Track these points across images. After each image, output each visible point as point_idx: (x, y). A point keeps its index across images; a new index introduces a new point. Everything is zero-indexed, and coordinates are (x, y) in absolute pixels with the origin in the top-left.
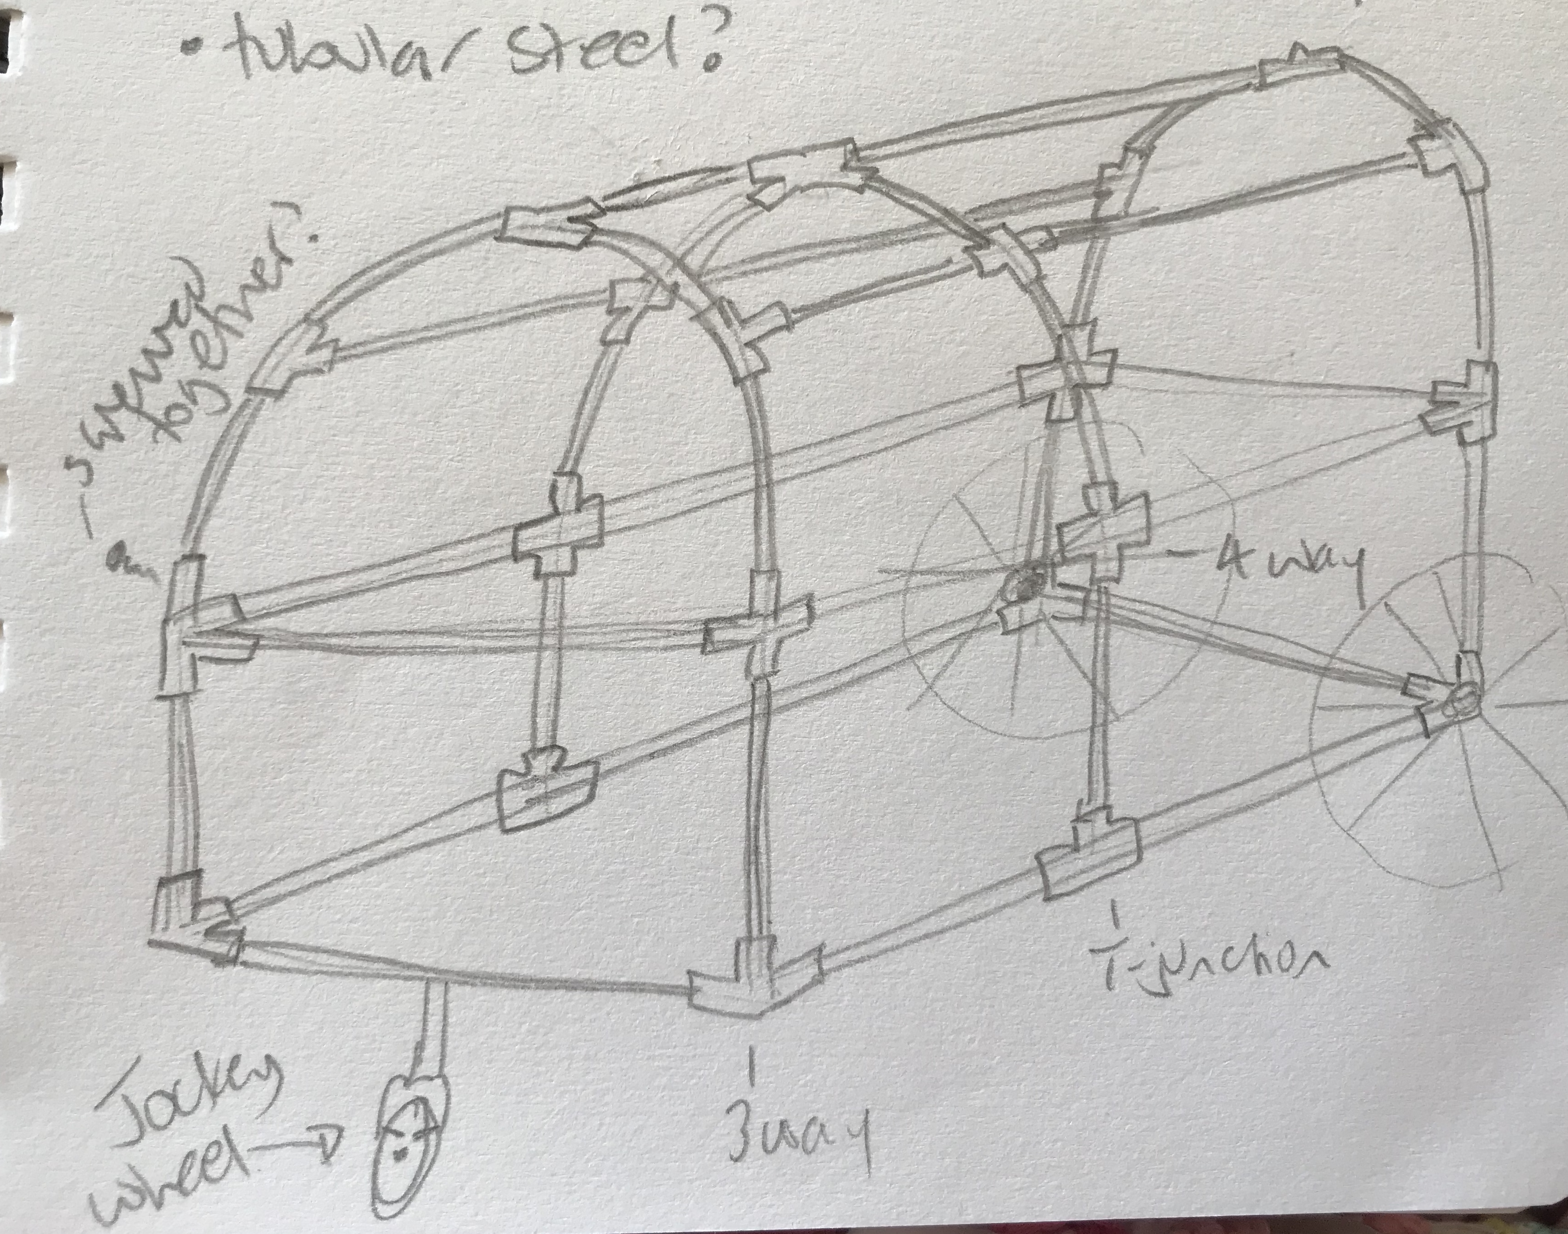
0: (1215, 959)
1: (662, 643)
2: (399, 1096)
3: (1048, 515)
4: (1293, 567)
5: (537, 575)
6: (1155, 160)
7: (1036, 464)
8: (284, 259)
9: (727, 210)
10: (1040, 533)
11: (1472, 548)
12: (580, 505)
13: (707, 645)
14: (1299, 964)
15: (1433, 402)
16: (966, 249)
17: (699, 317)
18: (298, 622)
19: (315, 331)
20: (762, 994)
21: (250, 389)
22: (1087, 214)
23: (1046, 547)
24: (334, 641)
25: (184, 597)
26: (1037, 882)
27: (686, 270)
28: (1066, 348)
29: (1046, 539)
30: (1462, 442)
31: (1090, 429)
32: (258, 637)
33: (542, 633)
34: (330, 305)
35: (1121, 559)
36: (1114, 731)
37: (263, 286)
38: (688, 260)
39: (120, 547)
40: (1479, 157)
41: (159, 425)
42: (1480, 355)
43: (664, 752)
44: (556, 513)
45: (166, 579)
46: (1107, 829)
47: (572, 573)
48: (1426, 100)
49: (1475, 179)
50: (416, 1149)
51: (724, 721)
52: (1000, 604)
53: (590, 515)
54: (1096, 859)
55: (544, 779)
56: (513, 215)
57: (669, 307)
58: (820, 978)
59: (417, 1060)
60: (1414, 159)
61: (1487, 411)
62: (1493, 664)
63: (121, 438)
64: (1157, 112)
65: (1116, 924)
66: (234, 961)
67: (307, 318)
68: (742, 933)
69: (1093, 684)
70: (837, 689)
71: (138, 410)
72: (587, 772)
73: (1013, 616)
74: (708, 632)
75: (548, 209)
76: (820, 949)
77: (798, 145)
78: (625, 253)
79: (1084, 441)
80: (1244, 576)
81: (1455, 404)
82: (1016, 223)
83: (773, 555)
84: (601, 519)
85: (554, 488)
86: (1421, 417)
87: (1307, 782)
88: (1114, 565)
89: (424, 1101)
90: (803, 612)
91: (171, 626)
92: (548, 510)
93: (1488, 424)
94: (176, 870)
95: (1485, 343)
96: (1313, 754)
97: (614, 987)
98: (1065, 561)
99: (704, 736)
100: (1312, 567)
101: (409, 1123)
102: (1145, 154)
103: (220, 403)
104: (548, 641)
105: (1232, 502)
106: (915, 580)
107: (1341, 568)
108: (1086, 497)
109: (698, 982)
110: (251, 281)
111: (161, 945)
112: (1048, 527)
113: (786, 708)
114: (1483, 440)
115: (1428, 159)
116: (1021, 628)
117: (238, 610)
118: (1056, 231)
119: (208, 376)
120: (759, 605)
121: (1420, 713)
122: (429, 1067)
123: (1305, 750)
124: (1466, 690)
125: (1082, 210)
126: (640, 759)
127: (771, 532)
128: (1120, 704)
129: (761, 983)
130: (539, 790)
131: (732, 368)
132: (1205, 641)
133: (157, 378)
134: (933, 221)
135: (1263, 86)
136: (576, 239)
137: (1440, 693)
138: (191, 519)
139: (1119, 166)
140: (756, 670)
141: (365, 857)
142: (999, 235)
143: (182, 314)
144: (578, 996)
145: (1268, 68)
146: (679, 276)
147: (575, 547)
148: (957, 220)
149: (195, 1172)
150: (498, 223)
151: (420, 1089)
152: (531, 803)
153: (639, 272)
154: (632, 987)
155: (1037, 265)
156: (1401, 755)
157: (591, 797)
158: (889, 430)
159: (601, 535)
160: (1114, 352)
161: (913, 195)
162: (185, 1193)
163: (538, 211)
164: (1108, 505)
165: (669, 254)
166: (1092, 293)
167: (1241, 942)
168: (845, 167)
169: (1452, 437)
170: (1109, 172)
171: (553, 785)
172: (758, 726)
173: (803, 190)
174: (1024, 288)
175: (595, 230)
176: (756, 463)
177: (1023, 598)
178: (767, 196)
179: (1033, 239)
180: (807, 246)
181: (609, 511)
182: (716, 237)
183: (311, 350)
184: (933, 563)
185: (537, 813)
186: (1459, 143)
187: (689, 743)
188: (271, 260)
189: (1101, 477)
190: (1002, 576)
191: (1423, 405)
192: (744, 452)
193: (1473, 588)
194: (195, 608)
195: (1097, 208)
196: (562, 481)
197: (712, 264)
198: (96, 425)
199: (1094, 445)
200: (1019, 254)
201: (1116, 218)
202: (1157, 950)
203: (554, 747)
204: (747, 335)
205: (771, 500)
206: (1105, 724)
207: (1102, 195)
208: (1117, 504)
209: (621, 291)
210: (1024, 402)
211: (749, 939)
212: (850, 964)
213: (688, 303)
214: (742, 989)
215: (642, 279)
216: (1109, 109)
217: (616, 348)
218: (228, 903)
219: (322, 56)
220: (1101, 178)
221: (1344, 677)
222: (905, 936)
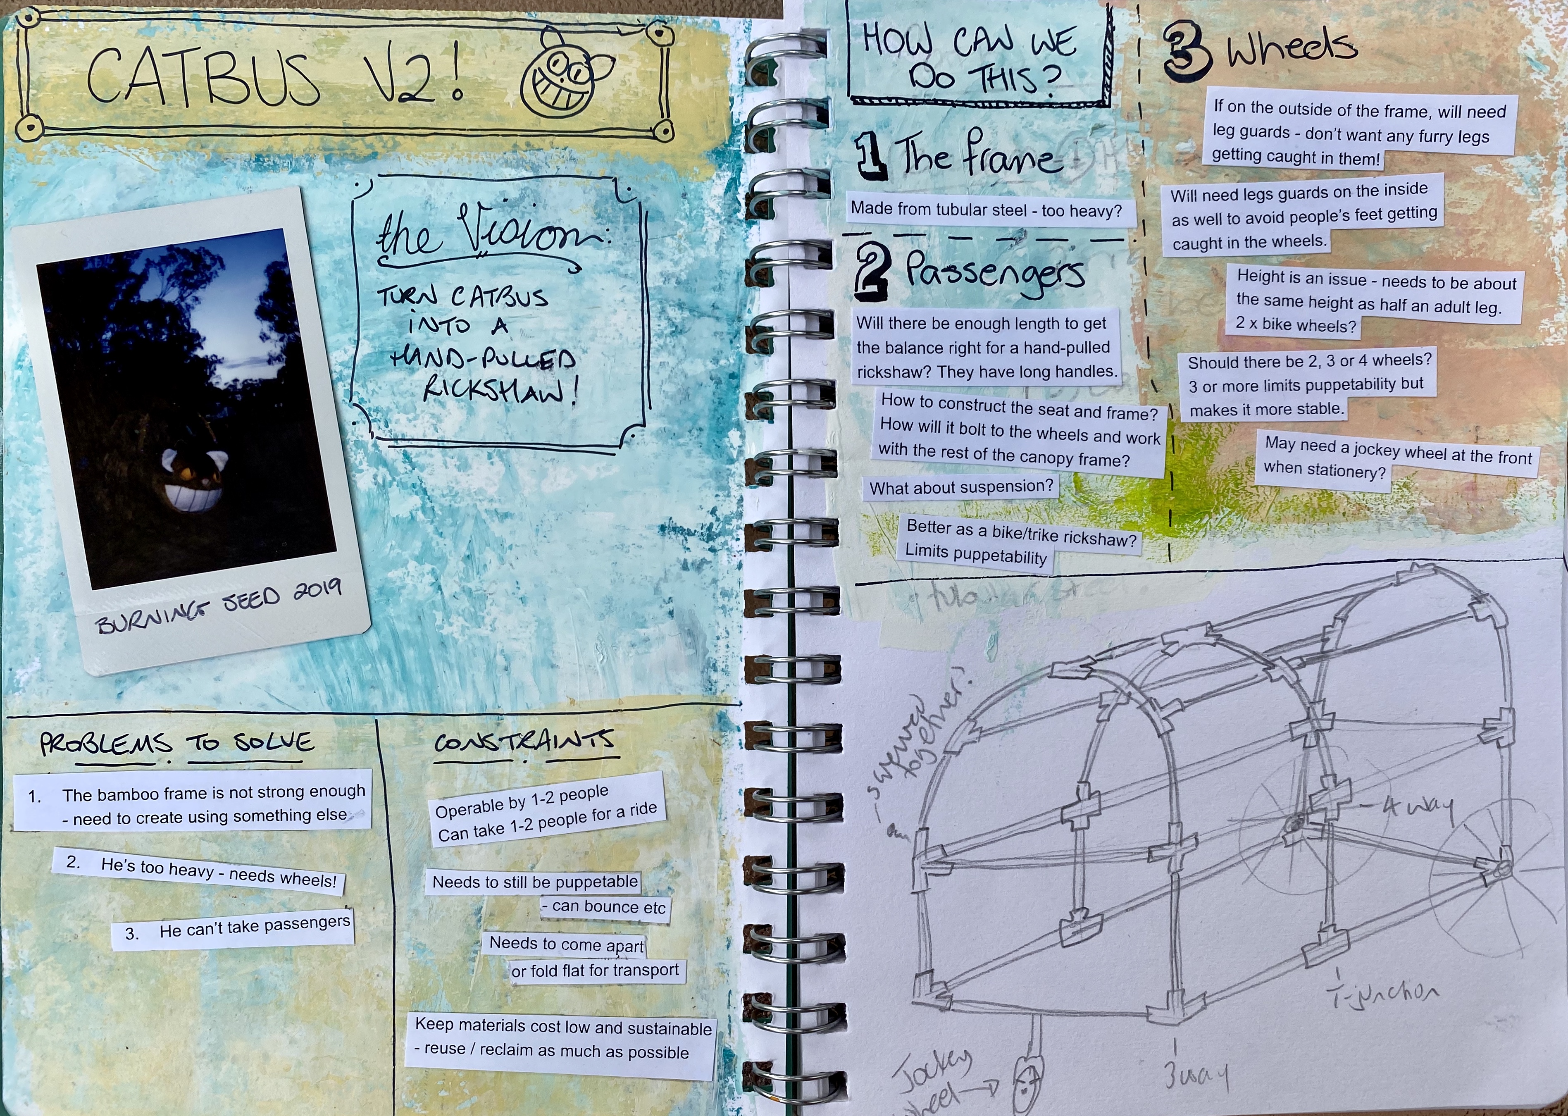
0: (1385, 994)
1: (1129, 858)
2: (1023, 1065)
3: (1305, 791)
4: (1419, 809)
5: (1072, 829)
6: (1349, 622)
7: (1299, 767)
8: (958, 692)
9: (1152, 658)
10: (1301, 799)
11: (1506, 796)
12: (1090, 796)
13: (1150, 858)
14: (1425, 994)
15: (1484, 728)
16: (1264, 670)
17: (1141, 707)
18: (970, 856)
19: (973, 724)
20: (1179, 1015)
21: (945, 752)
22: (1319, 650)
23: (1304, 806)
24: (985, 864)
25: (921, 848)
26: (1302, 960)
27: (1134, 686)
28: (1312, 713)
29: (1304, 802)
30: (1499, 747)
31: (1324, 750)
32: (953, 864)
33: (1076, 856)
34: (978, 711)
35: (1339, 810)
36: (1336, 889)
37: (950, 705)
38: (1135, 682)
39: (893, 826)
40: (1504, 611)
41: (907, 771)
42: (1507, 705)
43: (1132, 908)
44: (1080, 800)
45: (913, 840)
46: (1334, 935)
47: (1088, 828)
48: (1476, 585)
49: (1501, 621)
50: (1031, 1089)
51: (1159, 893)
52: (1283, 833)
53: (1095, 800)
54: (1329, 949)
55: (1080, 923)
56: (1056, 666)
57: (1127, 703)
58: (1204, 1008)
59: (1030, 1049)
60: (1472, 614)
61: (1510, 731)
62: (1518, 850)
63: (891, 777)
64: (1349, 600)
65: (1339, 977)
66: (949, 1009)
67: (968, 719)
68: (1170, 988)
69: (1327, 868)
70: (1210, 876)
71: (898, 764)
72: (1098, 919)
73: (1289, 838)
74: (1150, 852)
75: (1072, 662)
76: (1204, 994)
77: (1184, 627)
78: (1106, 680)
79: (1321, 756)
80: (1395, 814)
81: (1495, 728)
82: (1286, 656)
83: (1179, 815)
84: (1100, 802)
85: (1078, 789)
86: (1479, 736)
87: (1428, 910)
88: (1336, 813)
89: (1033, 1067)
90: (1193, 841)
91: (916, 861)
92: (1076, 799)
93: (1511, 737)
94: (923, 970)
95: (1509, 699)
96: (1431, 896)
97: (1113, 1014)
98: (1313, 812)
99: (1150, 901)
100: (1428, 809)
101: (1028, 1077)
102: (1344, 620)
103: (933, 759)
104: (1079, 859)
105: (1390, 780)
106: (1245, 824)
107: (1442, 808)
108: (1322, 782)
109: (1150, 1010)
110: (944, 703)
111: (917, 1003)
112: (1305, 796)
113: (1187, 886)
114: (1509, 745)
115: (1478, 613)
116: (1294, 844)
117: (944, 852)
118: (1305, 659)
119: (927, 747)
120: (1173, 840)
121: (1482, 876)
122: (1035, 1052)
123: (1427, 895)
124: (1505, 864)
125: (1316, 648)
126: (1121, 912)
127: (1178, 805)
128: (1339, 876)
129: (1179, 1010)
130: (1078, 928)
131: (1157, 730)
132: (1379, 846)
133: (905, 750)
134: (1249, 657)
135: (1398, 584)
136: (1084, 675)
137: (1492, 866)
138: (923, 811)
139: (1332, 626)
140: (1172, 869)
141: (1003, 961)
142: (1279, 662)
143: (915, 721)
144: (1099, 1018)
145: (1400, 575)
146: (1131, 689)
147: (1089, 816)
148: (1259, 656)
149: (937, 1102)
150: (1049, 670)
151: (1031, 1062)
152: (1074, 934)
153: (1113, 688)
154: (1122, 1014)
155: (1297, 675)
156: (1473, 896)
157: (1101, 930)
158: (1230, 755)
159: (1100, 809)
160: (1334, 714)
161: (1238, 646)
162: (933, 1112)
163: (1066, 663)
164: (1332, 785)
165: (1126, 679)
166: (1322, 686)
167: (1397, 985)
168: (1207, 635)
169: (1494, 744)
170: (1327, 630)
171: (1083, 925)
172: (1175, 894)
173: (1187, 646)
174: (1291, 686)
175: (1093, 670)
176: (1169, 773)
177: (1294, 830)
178: (1171, 650)
179: (1295, 663)
180: (1191, 672)
181: (1103, 798)
182: (1147, 670)
183: (970, 733)
184: (1252, 816)
185: (1077, 938)
186: (1493, 605)
187: (1144, 904)
188: (952, 693)
189: (1329, 772)
190: (1284, 820)
191: (1480, 730)
192: (1164, 769)
193: (1507, 815)
194: (926, 852)
195: (1323, 647)
196: (1082, 786)
197: (1146, 683)
198: (880, 772)
199: (1325, 757)
200: (1288, 670)
201: (1332, 651)
202: (1358, 989)
203: (1083, 908)
204: (1164, 714)
205: (1177, 790)
206: (1332, 886)
207: (1325, 641)
208: (1336, 784)
209: (1105, 697)
210: (1293, 739)
211: (1173, 991)
212: (1218, 1000)
213: (1136, 701)
214: (1170, 1013)
215: (1115, 691)
216: (1326, 600)
217: (1103, 724)
218: (945, 984)
219: (971, 598)
220: (1324, 633)
221: (1445, 860)
222: (1244, 986)
